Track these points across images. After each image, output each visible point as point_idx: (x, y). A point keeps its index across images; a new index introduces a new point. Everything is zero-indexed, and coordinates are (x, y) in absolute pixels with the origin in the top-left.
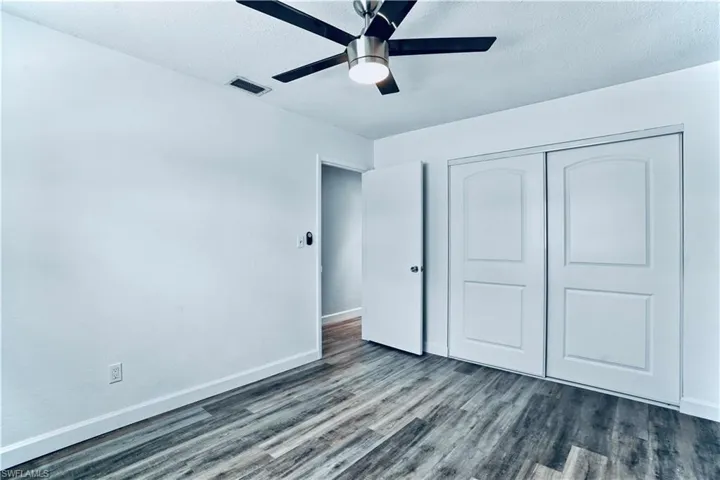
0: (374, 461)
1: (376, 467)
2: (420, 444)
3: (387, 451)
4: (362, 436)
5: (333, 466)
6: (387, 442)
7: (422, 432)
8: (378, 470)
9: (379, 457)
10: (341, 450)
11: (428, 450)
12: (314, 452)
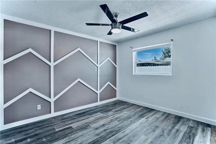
0: (114, 133)
1: (114, 131)
2: (99, 136)
3: (110, 135)
4: (117, 141)
5: (125, 132)
6: (109, 138)
7: (95, 141)
8: (114, 130)
9: (113, 134)
10: (124, 136)
11: (98, 135)
12: (132, 136)
